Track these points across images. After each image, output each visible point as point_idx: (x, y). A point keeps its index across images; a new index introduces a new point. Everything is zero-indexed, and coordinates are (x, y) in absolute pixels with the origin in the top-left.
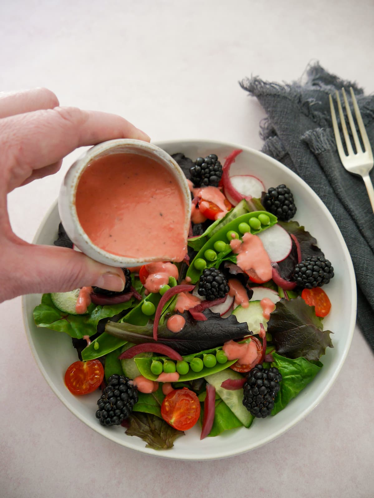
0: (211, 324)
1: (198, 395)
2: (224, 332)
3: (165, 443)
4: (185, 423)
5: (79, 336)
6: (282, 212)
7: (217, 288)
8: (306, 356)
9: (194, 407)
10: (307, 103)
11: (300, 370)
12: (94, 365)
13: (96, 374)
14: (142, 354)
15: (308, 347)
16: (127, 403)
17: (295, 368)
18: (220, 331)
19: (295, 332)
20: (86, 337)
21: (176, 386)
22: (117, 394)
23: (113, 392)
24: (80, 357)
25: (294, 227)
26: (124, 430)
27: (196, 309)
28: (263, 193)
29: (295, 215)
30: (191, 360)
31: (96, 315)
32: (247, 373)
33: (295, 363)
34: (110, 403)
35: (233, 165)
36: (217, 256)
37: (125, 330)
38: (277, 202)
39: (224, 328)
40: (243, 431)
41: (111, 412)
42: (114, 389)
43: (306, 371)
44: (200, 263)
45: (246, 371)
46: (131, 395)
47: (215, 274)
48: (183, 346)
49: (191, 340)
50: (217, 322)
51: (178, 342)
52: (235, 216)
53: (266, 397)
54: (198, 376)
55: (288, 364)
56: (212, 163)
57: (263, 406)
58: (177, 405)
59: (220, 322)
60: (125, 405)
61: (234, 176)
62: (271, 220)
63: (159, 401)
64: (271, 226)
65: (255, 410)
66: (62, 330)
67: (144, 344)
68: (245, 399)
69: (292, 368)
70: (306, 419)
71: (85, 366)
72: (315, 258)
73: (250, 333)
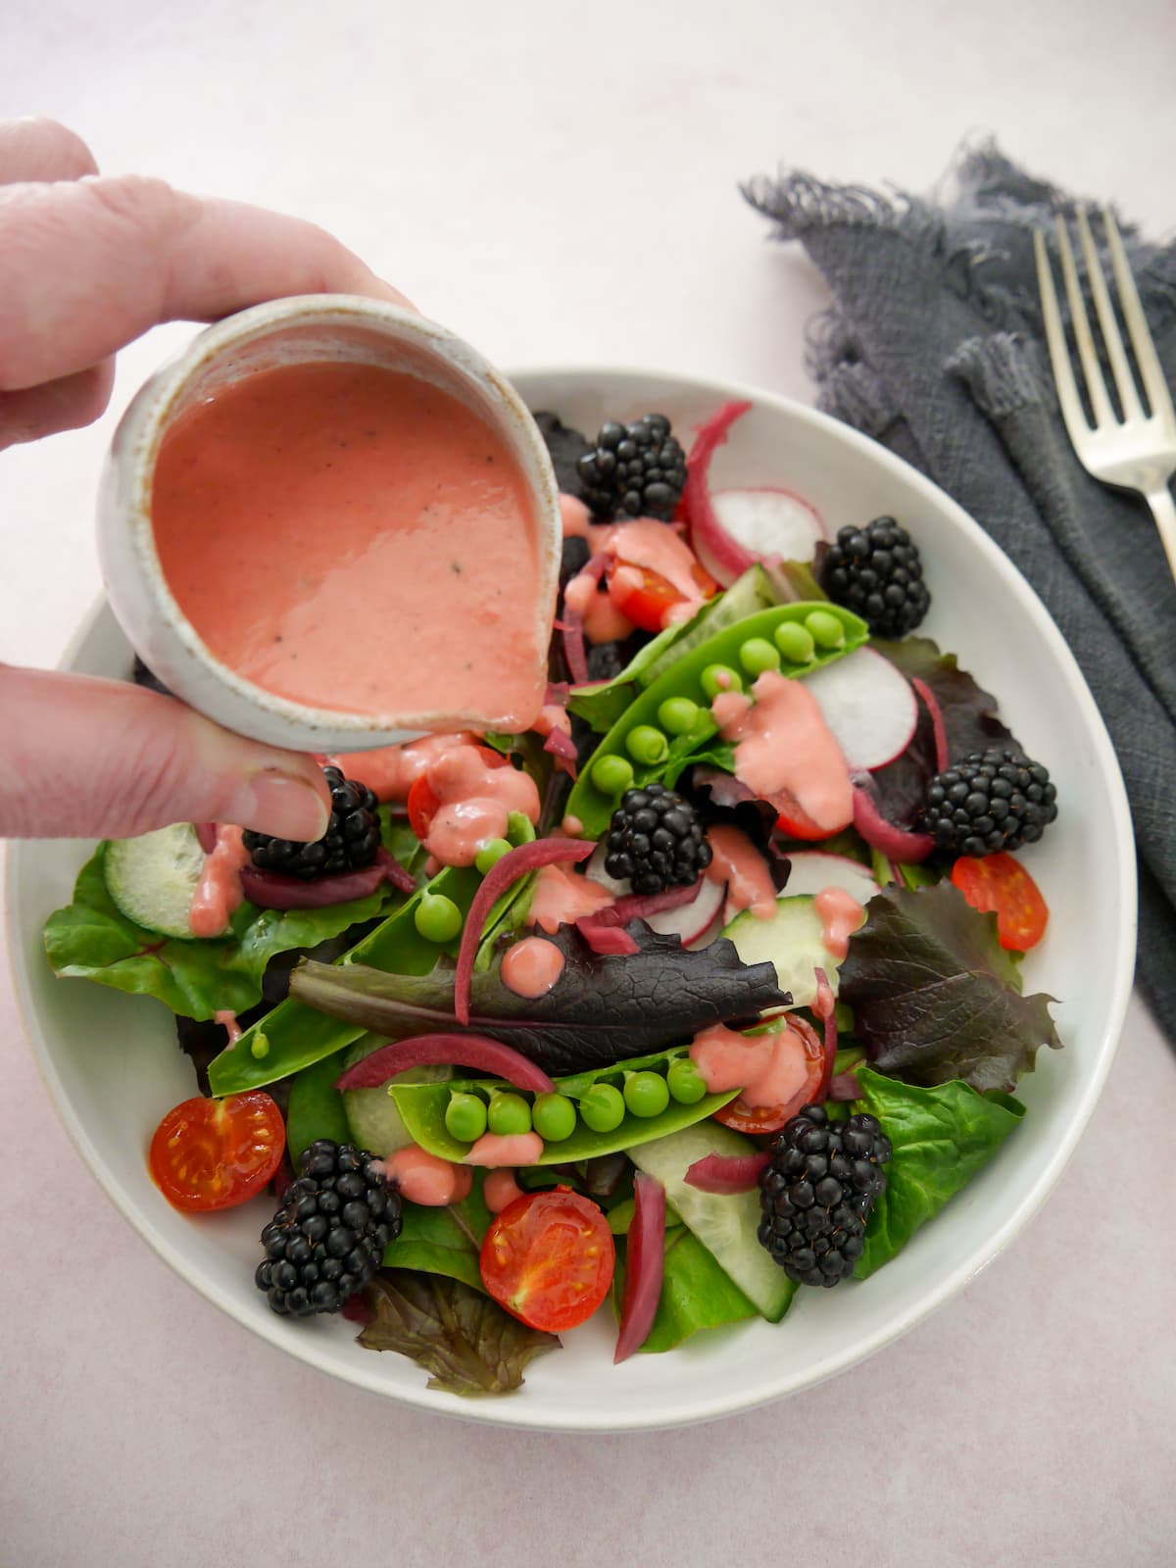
0: (650, 969)
1: (605, 1211)
2: (695, 997)
3: (495, 1372)
4: (564, 1305)
5: (199, 1010)
6: (882, 606)
7: (672, 852)
8: (972, 1078)
9: (593, 1250)
10: (963, 255)
11: (951, 1123)
12: (251, 1108)
13: (259, 1141)
14: (416, 1072)
15: (978, 1048)
16: (363, 1238)
17: (936, 1116)
18: (683, 992)
19: (934, 997)
20: (226, 1016)
21: (530, 1182)
22: (329, 1205)
23: (317, 1198)
24: (204, 1084)
25: (923, 656)
26: (351, 1330)
27: (599, 918)
28: (822, 546)
29: (928, 619)
30: (584, 1093)
31: (258, 941)
32: (773, 1136)
33: (934, 1101)
34: (304, 1236)
35: (719, 454)
36: (669, 747)
37: (356, 990)
38: (867, 573)
39: (695, 982)
40: (759, 1333)
41: (310, 1268)
42: (320, 1188)
43: (971, 1126)
44: (613, 769)
45: (769, 1127)
46: (378, 1210)
47: (665, 804)
48: (557, 1045)
49: (582, 1023)
50: (671, 963)
51: (538, 1031)
52: (727, 618)
53: (838, 1214)
54: (606, 1145)
55: (910, 1103)
56: (651, 442)
57: (827, 1246)
58: (535, 1243)
59: (681, 964)
60: (355, 1244)
61: (723, 491)
62: (849, 631)
63: (473, 1232)
64: (848, 651)
65: (802, 1259)
66: (141, 988)
67: (423, 1038)
68: (766, 1221)
69: (924, 1118)
70: (967, 1294)
71: (221, 1115)
72: (993, 754)
73: (784, 999)
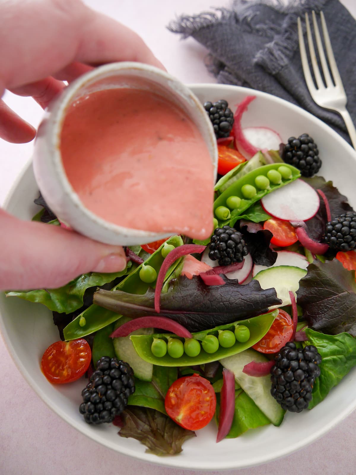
0: (228, 291)
1: (211, 384)
2: (245, 301)
3: (171, 446)
4: (198, 420)
5: (60, 309)
6: (305, 164)
7: (234, 249)
8: (350, 331)
9: (208, 398)
11: (344, 349)
12: (78, 345)
13: (82, 357)
14: (140, 331)
15: (352, 320)
16: (120, 394)
17: (337, 346)
18: (241, 299)
19: (334, 301)
21: (183, 373)
22: (107, 381)
23: (103, 378)
24: (62, 337)
25: (320, 182)
26: (115, 430)
27: (207, 273)
28: (282, 145)
29: (321, 170)
30: (204, 338)
31: (82, 284)
32: (276, 354)
33: (337, 340)
34: (97, 393)
35: (245, 115)
36: (231, 213)
37: (118, 300)
38: (299, 153)
39: (245, 296)
40: (271, 430)
41: (100, 406)
42: (104, 374)
43: (351, 350)
45: (274, 351)
46: (126, 383)
47: (231, 232)
48: (192, 320)
49: (203, 312)
50: (236, 289)
51: (186, 315)
52: (250, 169)
53: (303, 384)
54: (212, 358)
55: (327, 341)
56: (221, 109)
57: (299, 396)
58: (186, 396)
59: (239, 289)
60: (117, 396)
61: (246, 128)
62: (293, 173)
63: (162, 392)
64: (294, 181)
65: (289, 401)
66: (37, 300)
67: (143, 318)
68: (274, 387)
69: (333, 347)
71: (68, 347)
72: (349, 213)
73: (279, 302)
